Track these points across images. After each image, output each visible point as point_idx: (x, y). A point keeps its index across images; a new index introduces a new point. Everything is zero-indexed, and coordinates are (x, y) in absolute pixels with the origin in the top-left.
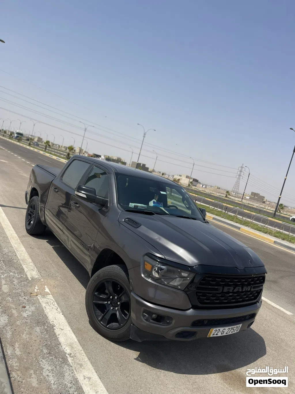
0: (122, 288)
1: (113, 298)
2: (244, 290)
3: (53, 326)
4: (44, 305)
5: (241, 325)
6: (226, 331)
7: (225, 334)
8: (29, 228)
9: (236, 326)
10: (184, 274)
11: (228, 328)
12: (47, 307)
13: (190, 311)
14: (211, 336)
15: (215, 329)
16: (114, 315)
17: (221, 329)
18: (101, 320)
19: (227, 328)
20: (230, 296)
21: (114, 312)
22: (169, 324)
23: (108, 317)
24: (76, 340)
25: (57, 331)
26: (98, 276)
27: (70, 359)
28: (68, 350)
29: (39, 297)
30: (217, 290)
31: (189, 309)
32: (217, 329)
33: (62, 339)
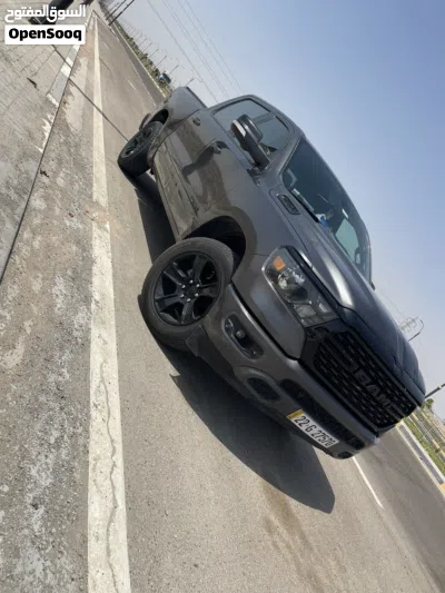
0: (215, 278)
1: (194, 284)
2: (378, 399)
3: (93, 262)
4: (95, 235)
5: (337, 441)
6: (315, 431)
7: (309, 434)
8: (124, 156)
9: (330, 436)
10: (323, 308)
11: (321, 429)
12: (98, 241)
13: (293, 363)
14: (293, 420)
15: (303, 414)
16: (179, 306)
17: (312, 423)
18: (157, 301)
19: (319, 428)
20: (357, 390)
21: (181, 301)
22: (253, 356)
23: (169, 302)
24: (112, 296)
25: (95, 269)
26: (194, 243)
27: (93, 306)
28: (97, 296)
29: (94, 224)
30: (349, 364)
31: (294, 359)
32: (308, 418)
33: (96, 281)
